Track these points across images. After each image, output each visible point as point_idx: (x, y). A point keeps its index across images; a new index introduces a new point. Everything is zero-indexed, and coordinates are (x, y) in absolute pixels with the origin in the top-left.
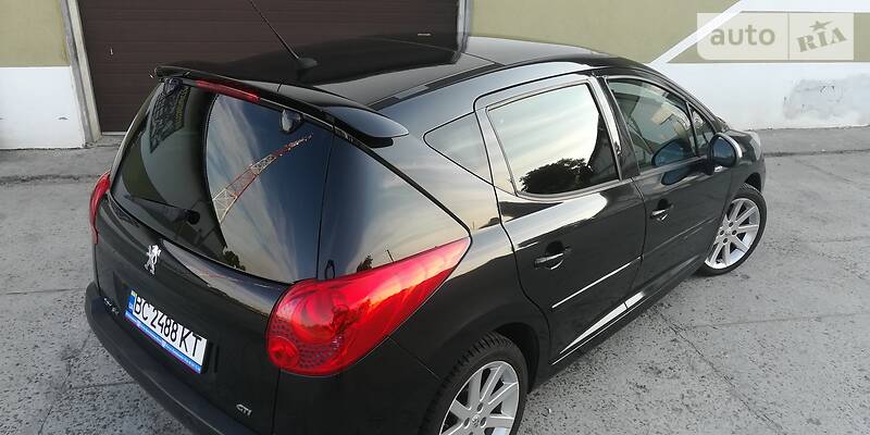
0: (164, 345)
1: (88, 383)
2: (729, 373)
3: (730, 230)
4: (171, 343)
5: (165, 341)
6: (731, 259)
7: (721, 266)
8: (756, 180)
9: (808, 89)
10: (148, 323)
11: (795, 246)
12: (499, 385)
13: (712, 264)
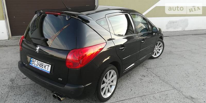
0: (40, 69)
1: (17, 85)
2: (159, 76)
3: (157, 49)
4: (42, 68)
5: (40, 68)
6: (158, 55)
7: (156, 56)
8: (161, 38)
9: (171, 23)
10: (36, 65)
11: (170, 53)
12: (113, 76)
13: (154, 56)
